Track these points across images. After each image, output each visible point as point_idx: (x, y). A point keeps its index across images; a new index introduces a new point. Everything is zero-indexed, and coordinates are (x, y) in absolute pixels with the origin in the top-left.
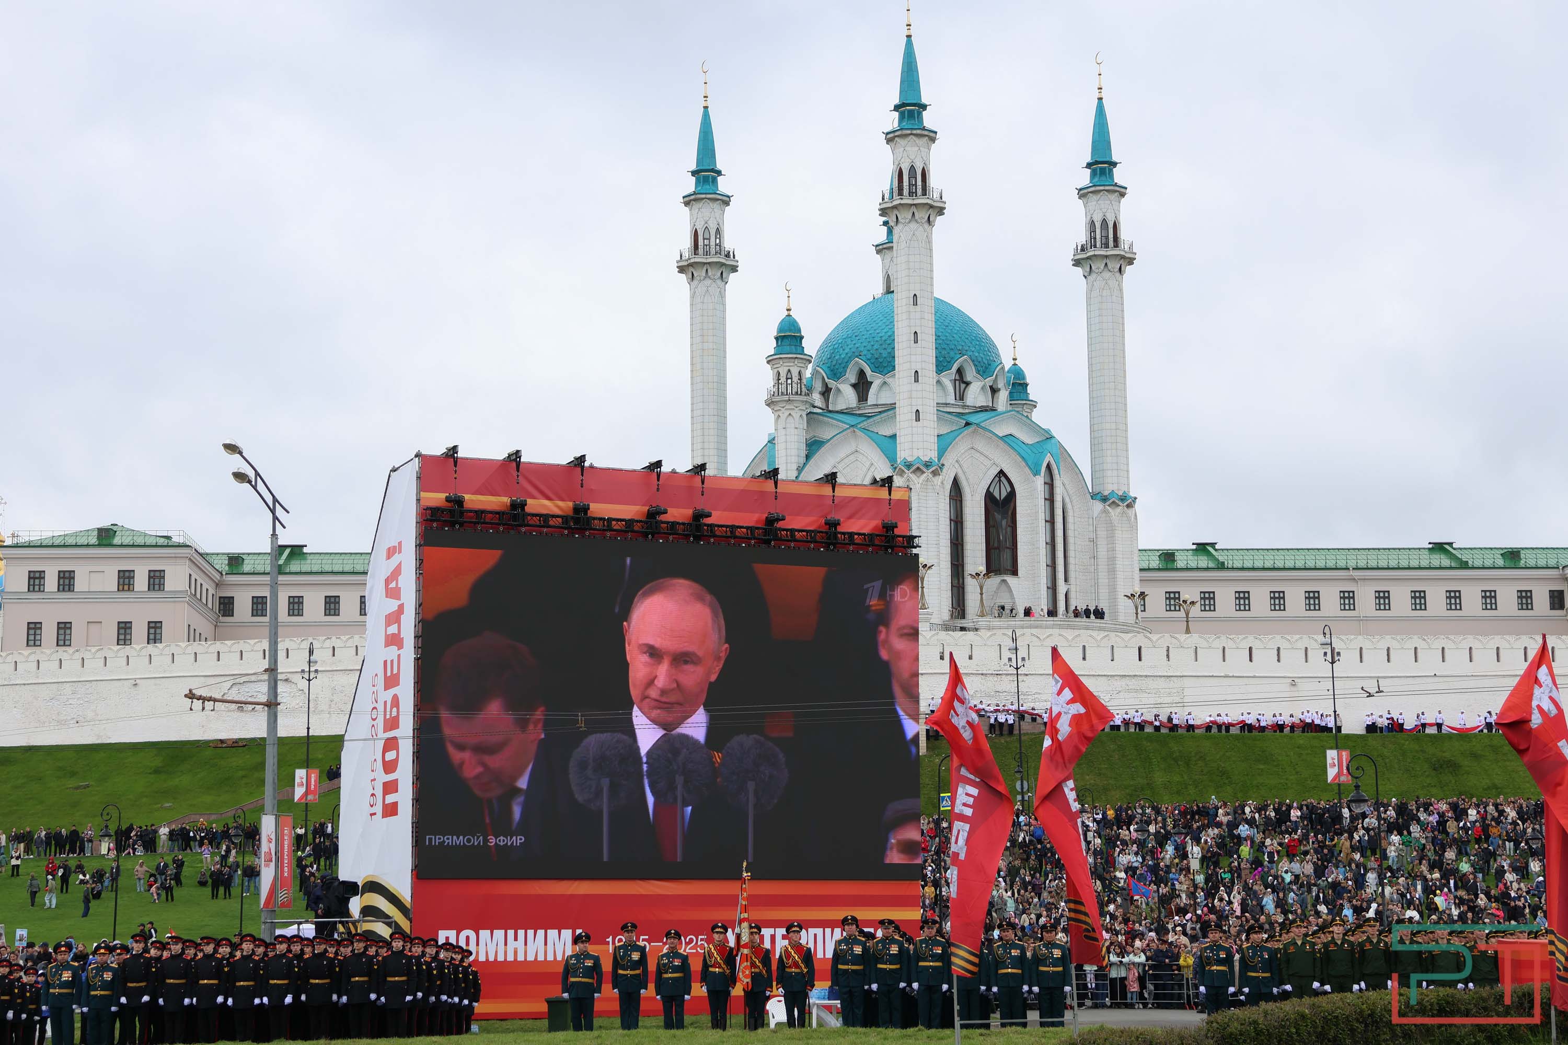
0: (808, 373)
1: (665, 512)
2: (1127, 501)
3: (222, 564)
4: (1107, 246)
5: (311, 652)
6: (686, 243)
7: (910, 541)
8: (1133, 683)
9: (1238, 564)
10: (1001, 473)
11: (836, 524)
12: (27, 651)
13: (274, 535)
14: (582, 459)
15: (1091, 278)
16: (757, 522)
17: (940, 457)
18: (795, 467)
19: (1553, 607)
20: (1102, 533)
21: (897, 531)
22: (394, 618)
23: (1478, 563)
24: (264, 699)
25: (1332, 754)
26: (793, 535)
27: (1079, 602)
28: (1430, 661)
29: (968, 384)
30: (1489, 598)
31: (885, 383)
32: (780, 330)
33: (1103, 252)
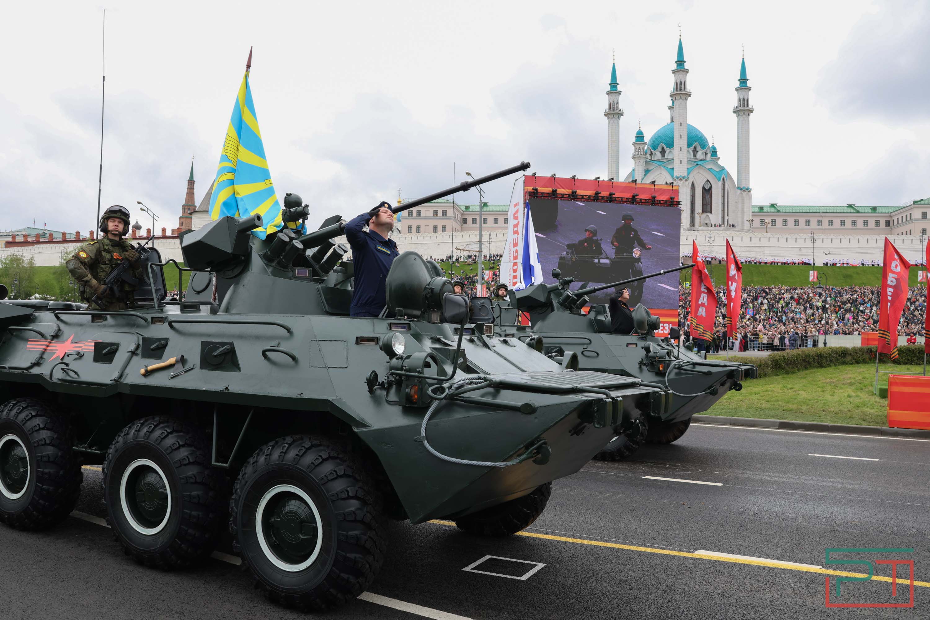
0: (646, 148)
1: (601, 193)
2: (748, 190)
3: (463, 208)
4: (744, 106)
5: (490, 235)
6: (607, 107)
7: (678, 203)
8: (748, 249)
9: (784, 211)
10: (708, 180)
11: (655, 197)
12: (408, 234)
13: (481, 200)
14: (574, 176)
15: (739, 117)
16: (630, 196)
17: (688, 175)
18: (641, 178)
19: (886, 226)
20: (740, 200)
21: (674, 200)
22: (516, 226)
23: (863, 211)
24: (478, 250)
25: (811, 272)
26: (641, 201)
27: (731, 222)
28: (845, 243)
29: (697, 152)
30: (866, 223)
31: (670, 151)
32: (637, 134)
33: (743, 109)
